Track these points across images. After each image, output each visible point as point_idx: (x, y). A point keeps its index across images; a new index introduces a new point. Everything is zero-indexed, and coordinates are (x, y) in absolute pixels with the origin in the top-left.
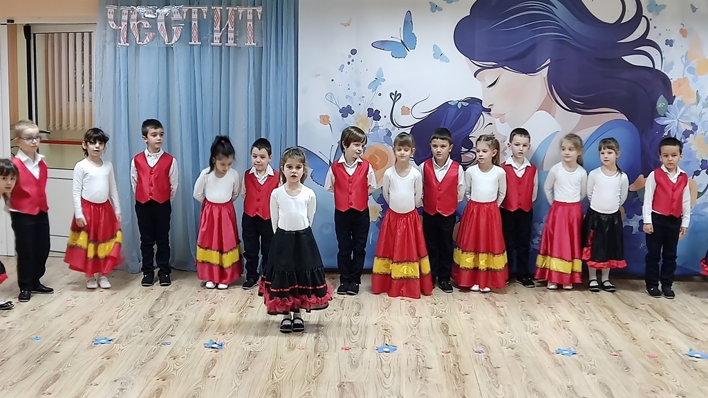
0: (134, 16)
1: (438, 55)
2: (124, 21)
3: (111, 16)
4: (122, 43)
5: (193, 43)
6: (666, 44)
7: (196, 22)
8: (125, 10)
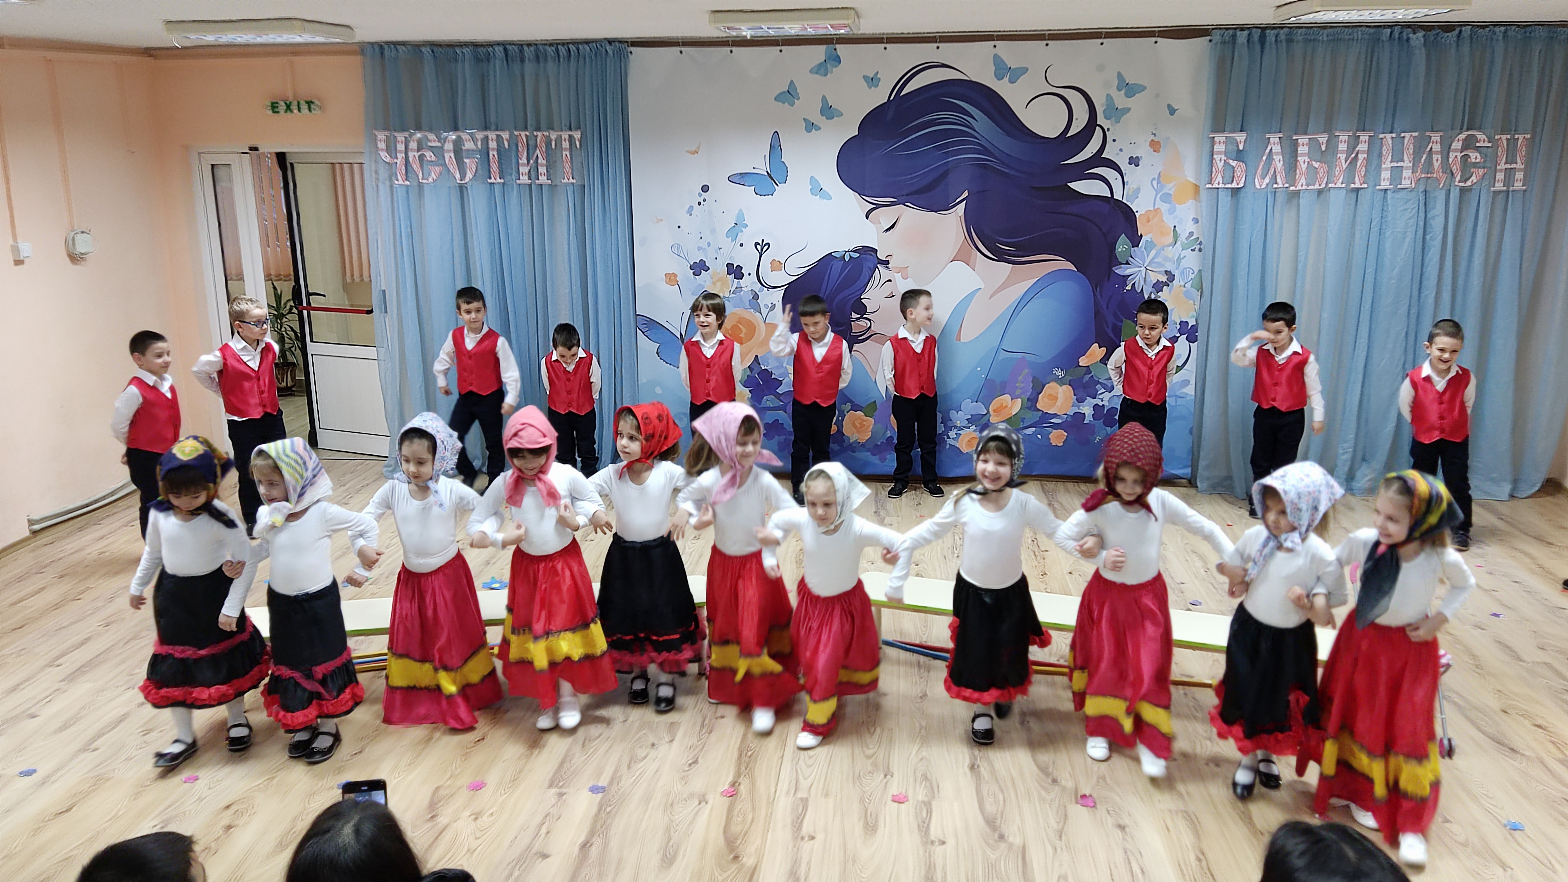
0: (413, 145)
1: (818, 190)
2: (401, 152)
3: (382, 145)
4: (401, 182)
5: (493, 181)
6: (1130, 164)
7: (495, 153)
8: (400, 137)
